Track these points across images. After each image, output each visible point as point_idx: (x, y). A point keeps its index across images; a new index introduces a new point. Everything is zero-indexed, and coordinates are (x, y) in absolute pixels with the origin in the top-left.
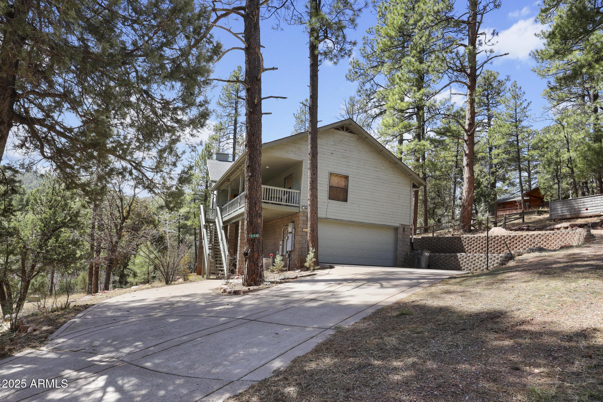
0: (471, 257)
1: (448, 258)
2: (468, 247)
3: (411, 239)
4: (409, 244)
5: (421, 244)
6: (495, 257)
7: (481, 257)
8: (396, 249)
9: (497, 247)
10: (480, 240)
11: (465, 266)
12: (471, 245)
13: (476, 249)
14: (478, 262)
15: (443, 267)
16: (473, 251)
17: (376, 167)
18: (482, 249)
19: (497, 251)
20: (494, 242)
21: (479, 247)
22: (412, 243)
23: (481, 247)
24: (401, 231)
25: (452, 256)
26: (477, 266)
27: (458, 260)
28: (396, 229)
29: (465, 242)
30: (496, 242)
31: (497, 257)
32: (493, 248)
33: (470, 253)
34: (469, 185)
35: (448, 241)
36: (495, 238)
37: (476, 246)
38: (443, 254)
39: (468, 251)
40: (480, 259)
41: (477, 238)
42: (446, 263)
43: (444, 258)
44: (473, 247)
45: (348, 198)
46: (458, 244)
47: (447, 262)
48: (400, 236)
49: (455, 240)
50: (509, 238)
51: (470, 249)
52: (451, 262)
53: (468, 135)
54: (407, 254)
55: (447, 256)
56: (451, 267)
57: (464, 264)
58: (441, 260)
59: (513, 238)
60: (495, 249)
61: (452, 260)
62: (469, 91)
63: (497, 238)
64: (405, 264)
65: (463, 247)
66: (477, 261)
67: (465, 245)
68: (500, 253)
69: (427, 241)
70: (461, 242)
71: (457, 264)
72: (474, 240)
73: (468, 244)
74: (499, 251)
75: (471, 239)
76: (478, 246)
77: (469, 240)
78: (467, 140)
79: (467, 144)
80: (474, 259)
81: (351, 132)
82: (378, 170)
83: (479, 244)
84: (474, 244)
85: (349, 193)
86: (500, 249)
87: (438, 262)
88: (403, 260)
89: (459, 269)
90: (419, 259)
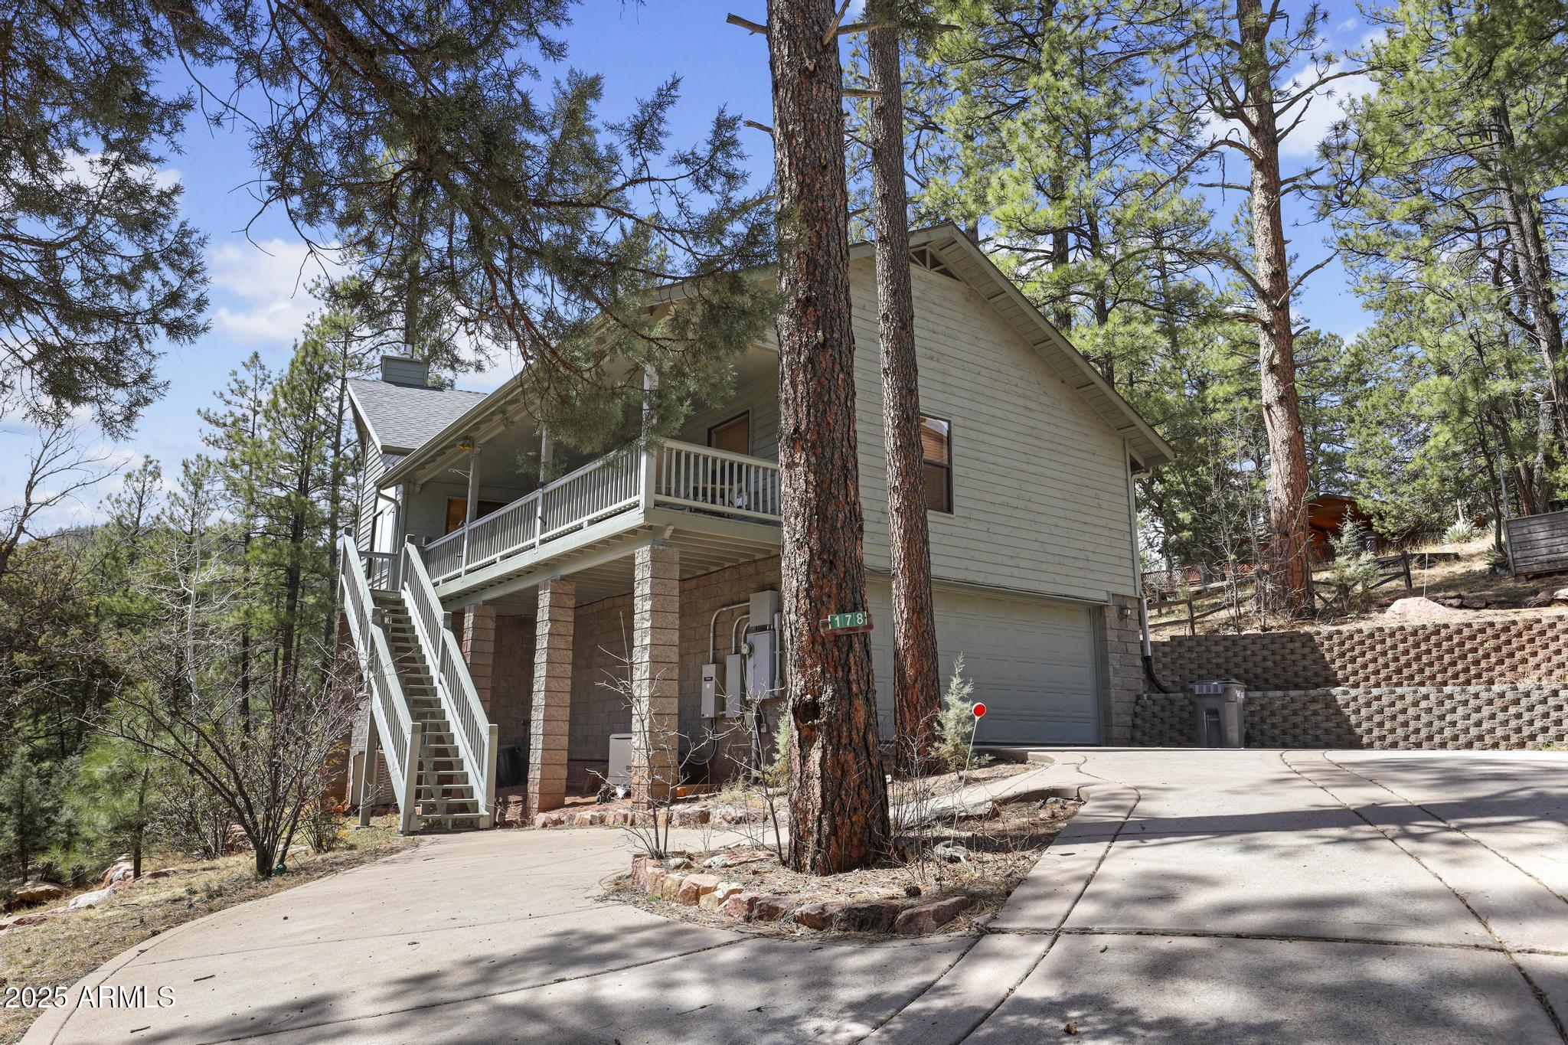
0: (1385, 700)
1: (1298, 705)
2: (1344, 667)
3: (1143, 644)
4: (1139, 663)
5: (1173, 661)
6: (1476, 696)
7: (1426, 697)
8: (1102, 683)
9: (1454, 664)
10: (1383, 642)
11: (1370, 731)
12: (1353, 660)
13: (1377, 672)
14: (1418, 718)
15: (1288, 739)
16: (1367, 679)
17: (1025, 397)
18: (1399, 671)
19: (1456, 676)
20: (1438, 645)
21: (1386, 666)
22: (1146, 660)
23: (1393, 666)
24: (1112, 615)
25: (1314, 700)
26: (1417, 731)
27: (1338, 712)
28: (1097, 611)
29: (1331, 650)
30: (1445, 645)
31: (1484, 695)
32: (1436, 667)
33: (1356, 685)
34: (1293, 465)
35: (1264, 647)
36: (1438, 632)
37: (1375, 660)
38: (1279, 693)
39: (1347, 679)
40: (1423, 704)
41: (1371, 635)
42: (1295, 726)
43: (1284, 707)
44: (1365, 666)
45: (956, 501)
46: (1304, 657)
47: (1299, 719)
48: (1111, 636)
49: (1291, 646)
50: (1489, 631)
51: (1355, 673)
52: (1313, 719)
53: (1271, 308)
54: (1139, 697)
55: (1293, 700)
56: (1317, 739)
57: (1365, 725)
58: (1273, 714)
59: (1506, 629)
60: (1445, 670)
61: (1315, 713)
62: (1259, 175)
63: (1443, 633)
64: (1138, 735)
65: (1326, 667)
66: (1411, 711)
67: (1333, 661)
68: (1468, 682)
69: (1190, 650)
70: (1315, 649)
71: (1339, 726)
72: (1362, 643)
73: (1342, 655)
74: (1462, 678)
75: (1351, 637)
76: (1381, 660)
77: (1342, 643)
78: (1272, 324)
79: (1271, 335)
80: (1399, 705)
81: (946, 273)
82: (1033, 405)
83: (1384, 653)
84: (1363, 654)
85: (956, 481)
86: (1467, 670)
87: (1263, 720)
88: (1128, 719)
89: (1355, 744)
90: (1213, 712)
